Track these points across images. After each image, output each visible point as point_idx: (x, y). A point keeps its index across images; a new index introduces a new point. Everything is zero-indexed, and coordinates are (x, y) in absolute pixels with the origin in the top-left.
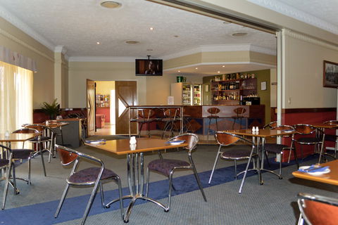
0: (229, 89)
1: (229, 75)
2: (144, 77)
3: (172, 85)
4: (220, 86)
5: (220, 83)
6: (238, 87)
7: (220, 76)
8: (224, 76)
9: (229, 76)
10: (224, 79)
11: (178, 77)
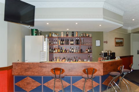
8: (62, 33)
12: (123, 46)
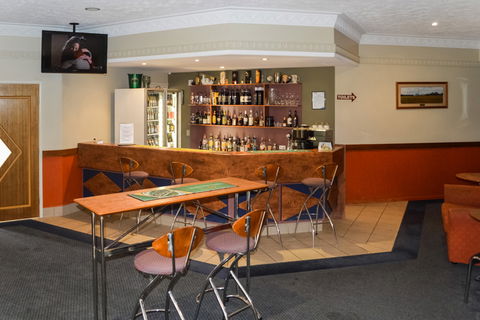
0: (238, 103)
1: (236, 72)
2: (58, 77)
3: (118, 92)
4: (215, 96)
5: (215, 88)
6: (259, 98)
7: (215, 75)
8: (223, 75)
9: (235, 75)
10: (223, 81)
11: (131, 76)
12: (446, 107)
